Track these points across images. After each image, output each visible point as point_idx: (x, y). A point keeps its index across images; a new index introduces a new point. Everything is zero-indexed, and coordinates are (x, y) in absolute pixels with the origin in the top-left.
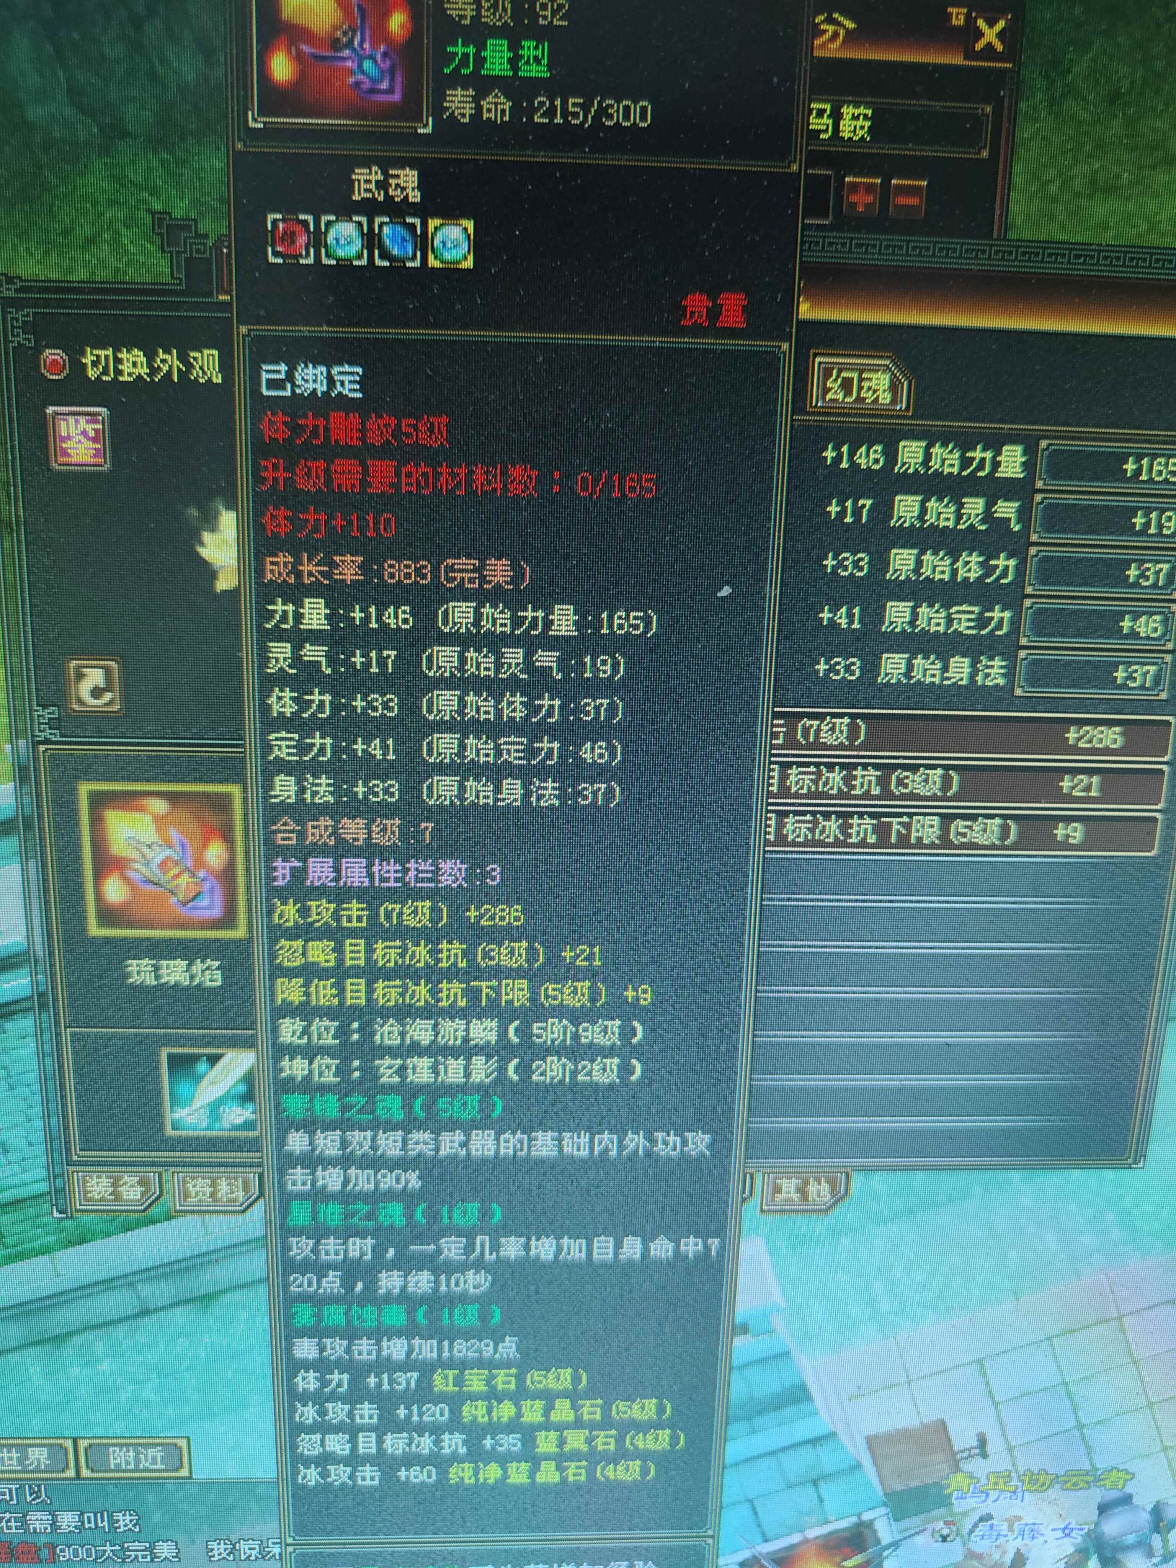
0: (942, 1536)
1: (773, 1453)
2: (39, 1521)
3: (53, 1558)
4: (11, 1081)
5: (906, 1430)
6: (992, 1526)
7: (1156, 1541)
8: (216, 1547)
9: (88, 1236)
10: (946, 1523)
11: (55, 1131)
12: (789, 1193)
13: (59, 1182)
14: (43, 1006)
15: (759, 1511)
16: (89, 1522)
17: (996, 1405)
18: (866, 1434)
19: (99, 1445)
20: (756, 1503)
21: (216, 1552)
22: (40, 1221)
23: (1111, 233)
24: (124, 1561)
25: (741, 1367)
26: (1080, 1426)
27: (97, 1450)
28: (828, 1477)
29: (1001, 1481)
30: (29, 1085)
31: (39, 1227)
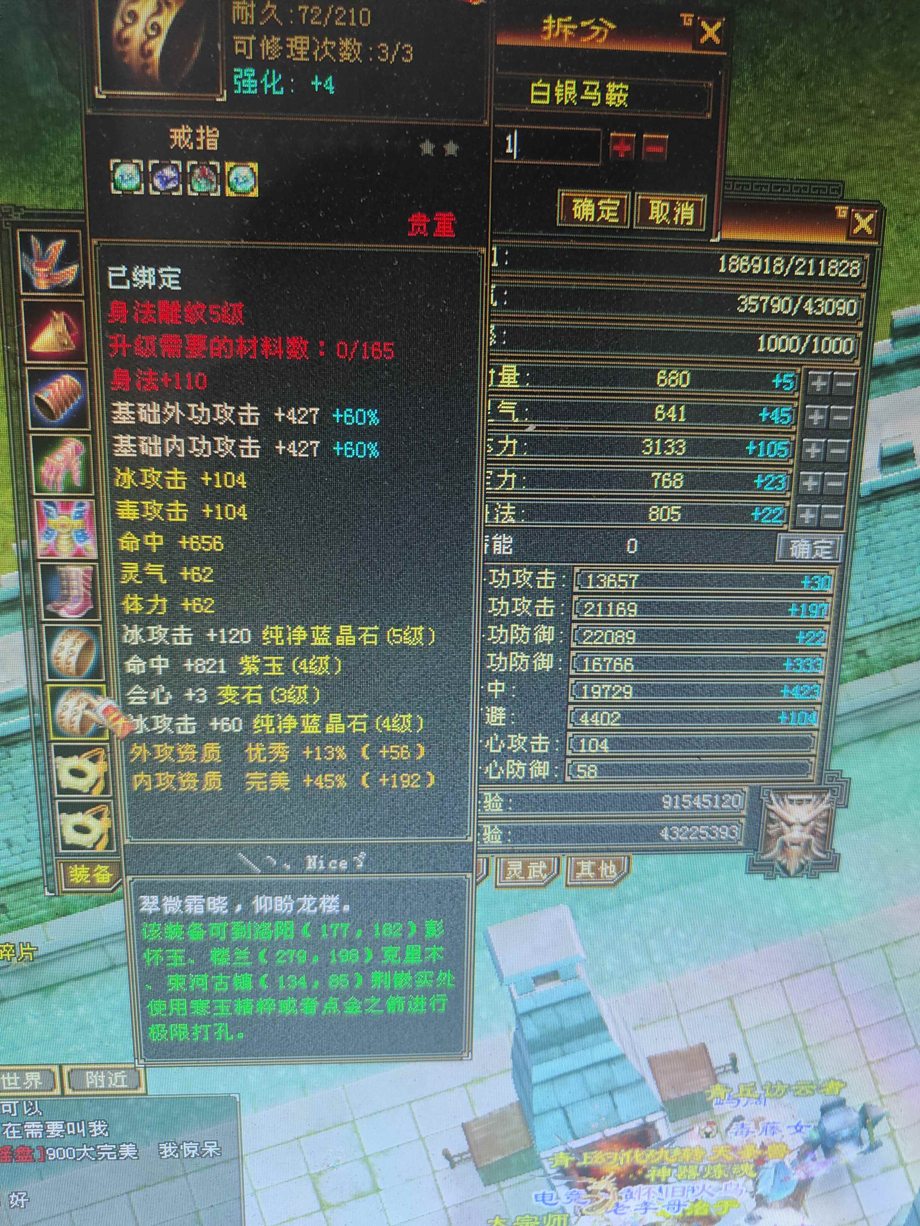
0: (706, 1133)
1: (579, 1070)
2: (33, 1129)
3: (44, 1157)
4: (14, 793)
5: (677, 1052)
6: (743, 1126)
7: (864, 1133)
8: (165, 1148)
9: (71, 910)
10: (709, 1124)
11: (47, 829)
12: (586, 871)
13: (50, 869)
14: (38, 737)
15: (569, 1115)
16: (71, 1129)
17: (743, 1031)
18: (648, 1055)
19: (79, 1069)
20: (567, 1109)
21: (165, 1152)
22: (34, 899)
23: (800, 171)
24: (96, 1159)
25: (553, 1005)
26: (806, 1047)
27: (77, 1074)
28: (621, 1089)
29: (749, 1091)
30: (27, 796)
31: (35, 903)
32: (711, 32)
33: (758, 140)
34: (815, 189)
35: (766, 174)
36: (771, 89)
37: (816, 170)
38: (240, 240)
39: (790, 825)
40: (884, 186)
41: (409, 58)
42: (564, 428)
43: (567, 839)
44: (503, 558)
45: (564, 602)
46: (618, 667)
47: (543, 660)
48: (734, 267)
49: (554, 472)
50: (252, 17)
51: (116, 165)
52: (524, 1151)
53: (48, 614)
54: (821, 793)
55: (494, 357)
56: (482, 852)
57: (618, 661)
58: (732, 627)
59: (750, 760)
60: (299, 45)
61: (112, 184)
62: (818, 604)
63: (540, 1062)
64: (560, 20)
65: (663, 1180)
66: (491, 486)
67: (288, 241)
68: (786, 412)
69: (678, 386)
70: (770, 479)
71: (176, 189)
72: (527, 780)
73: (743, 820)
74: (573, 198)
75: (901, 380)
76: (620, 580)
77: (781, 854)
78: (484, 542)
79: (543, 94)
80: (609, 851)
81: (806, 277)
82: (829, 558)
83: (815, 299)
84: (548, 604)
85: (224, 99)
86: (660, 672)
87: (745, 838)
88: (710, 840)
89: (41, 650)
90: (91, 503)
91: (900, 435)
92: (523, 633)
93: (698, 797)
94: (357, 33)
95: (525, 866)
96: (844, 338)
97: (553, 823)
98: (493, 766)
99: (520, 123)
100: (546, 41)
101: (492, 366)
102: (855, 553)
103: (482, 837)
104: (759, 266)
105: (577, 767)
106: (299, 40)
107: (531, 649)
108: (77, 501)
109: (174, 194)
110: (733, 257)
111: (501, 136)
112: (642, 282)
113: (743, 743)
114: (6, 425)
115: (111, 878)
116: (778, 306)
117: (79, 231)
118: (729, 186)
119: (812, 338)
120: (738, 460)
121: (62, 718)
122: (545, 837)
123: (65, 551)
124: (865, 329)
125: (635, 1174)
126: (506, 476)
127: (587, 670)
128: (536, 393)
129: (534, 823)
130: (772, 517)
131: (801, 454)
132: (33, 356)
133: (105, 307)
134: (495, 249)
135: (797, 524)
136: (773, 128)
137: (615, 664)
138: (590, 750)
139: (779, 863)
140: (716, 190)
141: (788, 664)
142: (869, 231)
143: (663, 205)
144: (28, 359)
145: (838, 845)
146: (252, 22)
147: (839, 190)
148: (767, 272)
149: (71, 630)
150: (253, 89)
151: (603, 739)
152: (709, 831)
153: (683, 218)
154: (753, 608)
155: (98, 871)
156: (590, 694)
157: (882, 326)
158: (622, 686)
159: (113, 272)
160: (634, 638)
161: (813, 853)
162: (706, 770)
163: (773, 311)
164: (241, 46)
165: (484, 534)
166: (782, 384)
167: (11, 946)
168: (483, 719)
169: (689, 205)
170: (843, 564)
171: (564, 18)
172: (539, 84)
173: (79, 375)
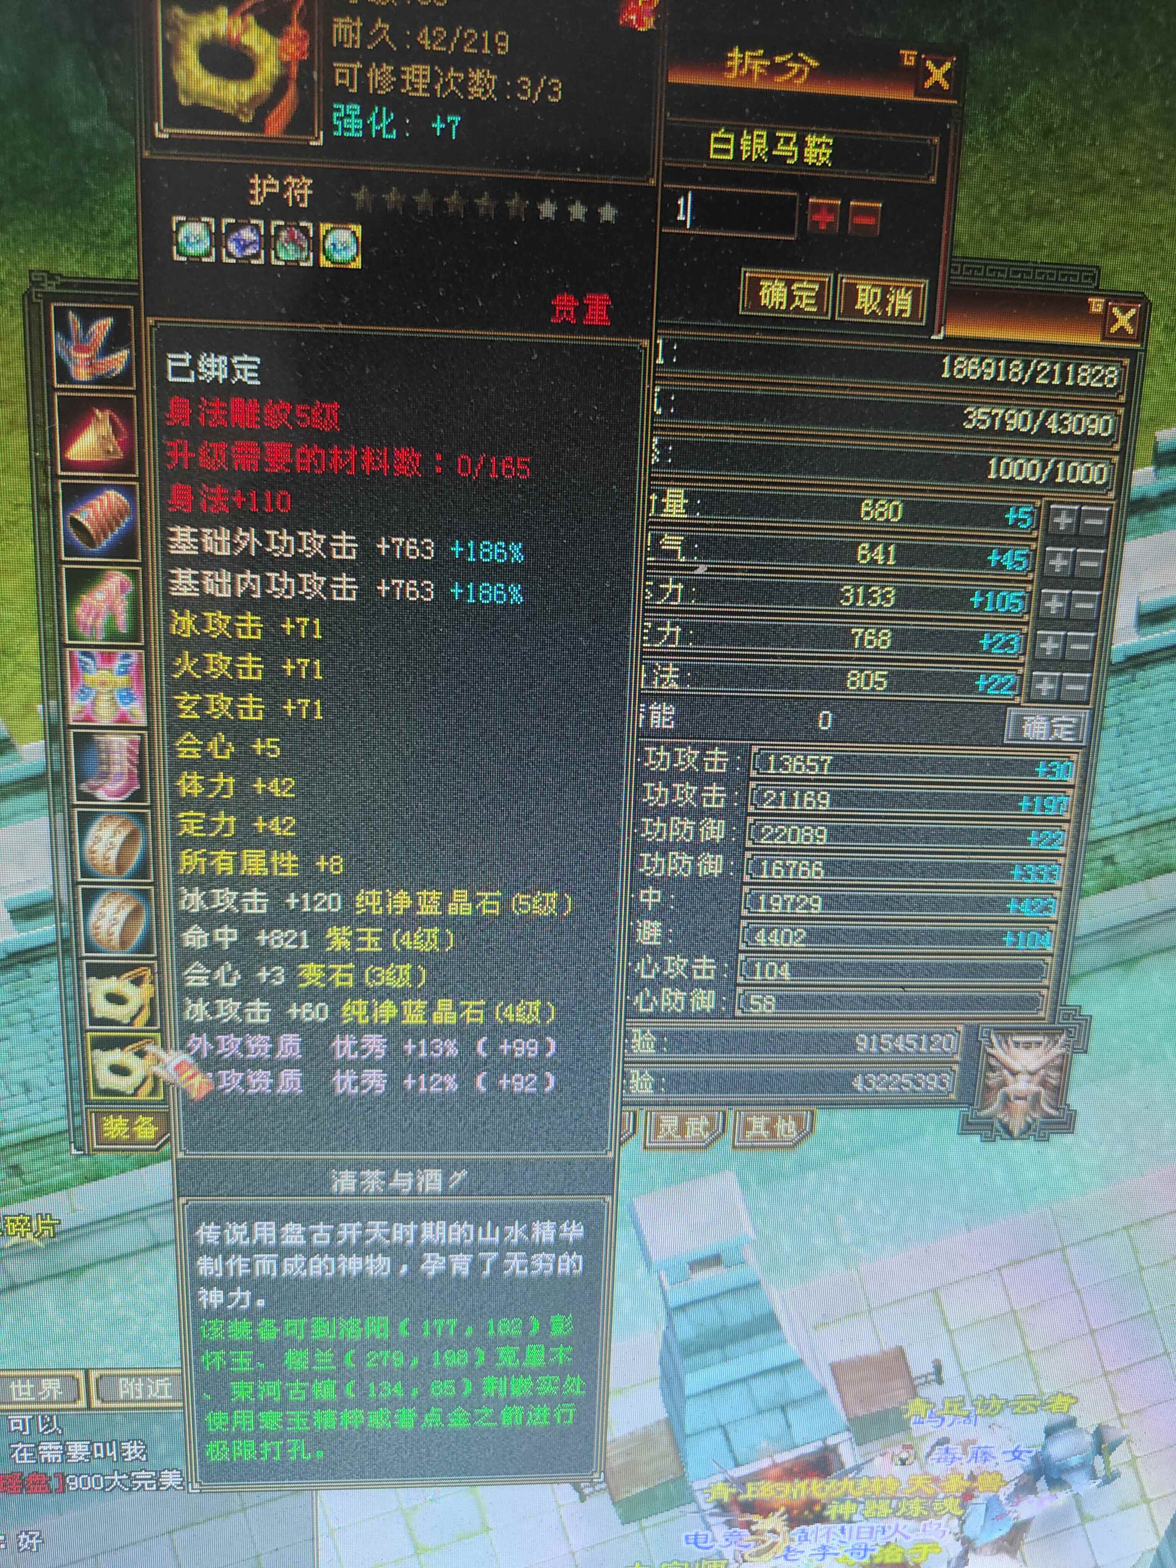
0: (901, 1460)
1: (744, 1380)
2: (50, 1451)
3: (63, 1488)
4: (35, 1023)
5: (867, 1358)
6: (947, 1450)
7: (1099, 1461)
9: (104, 1173)
10: (905, 1447)
11: (75, 1070)
12: (759, 1129)
13: (78, 1120)
14: (66, 951)
15: (731, 1436)
16: (99, 1452)
17: (950, 1332)
18: (830, 1361)
19: (110, 1376)
20: (728, 1428)
22: (58, 1158)
23: (1045, 252)
24: (131, 1490)
25: (714, 1297)
26: (1028, 1353)
27: (107, 1380)
28: (795, 1403)
29: (956, 1406)
30: (51, 1027)
31: (58, 1164)
32: (938, 74)
33: (994, 212)
34: (1063, 276)
35: (1002, 255)
36: (1011, 148)
37: (1065, 251)
38: (336, 323)
39: (1014, 1073)
40: (1149, 275)
41: (557, 97)
42: (743, 571)
43: (735, 1090)
44: (662, 733)
45: (738, 789)
46: (804, 873)
47: (710, 862)
48: (960, 371)
49: (729, 625)
50: (358, 38)
51: (180, 224)
52: (673, 1481)
53: (82, 796)
54: (1054, 1035)
55: (656, 479)
56: (628, 1104)
57: (804, 866)
58: (948, 825)
59: (967, 992)
60: (417, 76)
61: (175, 248)
62: (1056, 797)
63: (694, 1369)
64: (748, 53)
65: (846, 1518)
66: (649, 641)
67: (397, 325)
68: (1022, 555)
69: (887, 520)
70: (1000, 639)
71: (256, 256)
72: (687, 1015)
73: (956, 1067)
74: (760, 279)
75: (1166, 517)
76: (809, 763)
77: (1003, 1110)
78: (639, 712)
79: (725, 147)
80: (788, 1104)
81: (1049, 386)
82: (1071, 739)
83: (1060, 414)
84: (718, 791)
85: (320, 143)
86: (857, 880)
87: (958, 1089)
88: (915, 1091)
89: (72, 842)
90: (140, 654)
91: (1163, 587)
92: (685, 827)
93: (901, 1037)
94: (492, 63)
95: (682, 1122)
96: (1096, 464)
97: (717, 1068)
98: (645, 995)
99: (696, 183)
100: (731, 79)
101: (654, 491)
102: (1103, 733)
103: (628, 1084)
104: (992, 370)
105: (748, 998)
106: (417, 69)
107: (695, 848)
108: (122, 652)
109: (254, 262)
110: (959, 359)
111: (671, 198)
112: (845, 388)
113: (959, 971)
114: (32, 553)
115: (156, 1133)
116: (1014, 421)
117: (131, 307)
118: (956, 269)
119: (1056, 463)
120: (960, 614)
121: (97, 928)
122: (708, 1085)
123: (105, 715)
124: (1122, 453)
125: (811, 1511)
126: (668, 629)
127: (765, 876)
128: (709, 526)
129: (694, 1068)
130: (1001, 686)
131: (1038, 609)
132: (68, 465)
133: (163, 407)
134: (660, 342)
135: (1033, 697)
136: (1014, 197)
137: (801, 869)
138: (767, 977)
139: (1000, 1121)
140: (941, 274)
141: (1016, 872)
142: (1130, 331)
143: (873, 290)
144: (62, 470)
145: (1074, 1099)
146: (358, 46)
147: (1093, 278)
148: (1001, 378)
149: (110, 816)
150: (357, 130)
151: (783, 963)
152: (913, 1080)
153: (897, 308)
154: (976, 801)
155: (139, 1124)
156: (768, 906)
157: (1144, 452)
158: (809, 896)
159: (173, 360)
160: (825, 837)
161: (1042, 1109)
162: (910, 1004)
163: (1008, 428)
164: (342, 76)
165: (640, 703)
166: (1017, 520)
167: (27, 1219)
168: (632, 935)
169: (906, 292)
170: (1088, 747)
171: (753, 51)
172: (721, 134)
173: (128, 491)
